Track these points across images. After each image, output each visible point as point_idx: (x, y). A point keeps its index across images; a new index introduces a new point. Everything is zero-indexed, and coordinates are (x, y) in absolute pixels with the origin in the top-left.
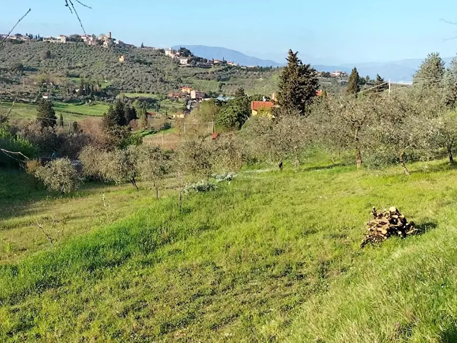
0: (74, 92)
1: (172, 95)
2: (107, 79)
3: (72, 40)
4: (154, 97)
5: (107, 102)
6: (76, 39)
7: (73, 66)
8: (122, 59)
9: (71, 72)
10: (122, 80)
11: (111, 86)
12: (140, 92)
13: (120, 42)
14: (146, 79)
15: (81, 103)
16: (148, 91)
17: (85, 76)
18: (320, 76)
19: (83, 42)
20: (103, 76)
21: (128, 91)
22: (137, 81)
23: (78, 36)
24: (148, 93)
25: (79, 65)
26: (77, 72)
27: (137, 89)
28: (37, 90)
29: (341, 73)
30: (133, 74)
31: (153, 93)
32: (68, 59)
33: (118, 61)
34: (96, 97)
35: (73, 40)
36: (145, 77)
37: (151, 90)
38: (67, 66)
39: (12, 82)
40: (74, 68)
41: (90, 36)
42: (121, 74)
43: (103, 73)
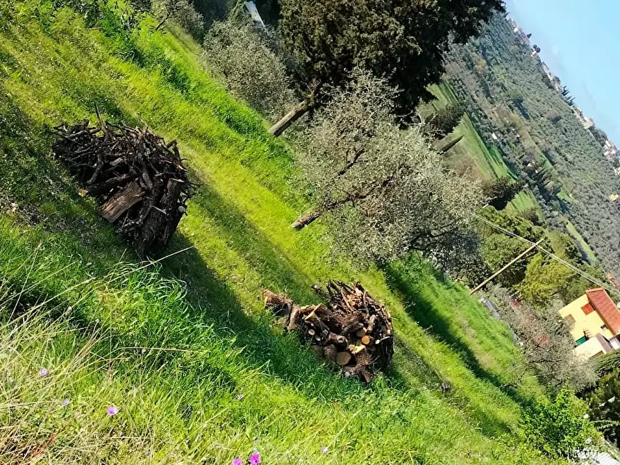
0: (525, 163)
1: (611, 278)
2: (574, 195)
3: (594, 134)
4: (590, 255)
5: (540, 204)
6: (600, 137)
7: (562, 151)
8: (613, 197)
9: (553, 153)
10: (586, 212)
11: (568, 203)
12: (586, 240)
14: (609, 238)
15: (516, 177)
16: (594, 247)
17: (560, 170)
19: (603, 146)
20: (574, 188)
21: (576, 225)
22: (599, 229)
23: (605, 137)
24: (592, 249)
25: (570, 157)
26: (558, 158)
27: (586, 234)
28: (497, 125)
30: (604, 219)
31: (596, 255)
32: (566, 142)
33: (608, 195)
34: (536, 188)
35: (596, 134)
36: (610, 234)
37: (597, 250)
38: (557, 145)
39: (488, 95)
40: (560, 154)
41: (615, 148)
42: (593, 206)
43: (578, 186)
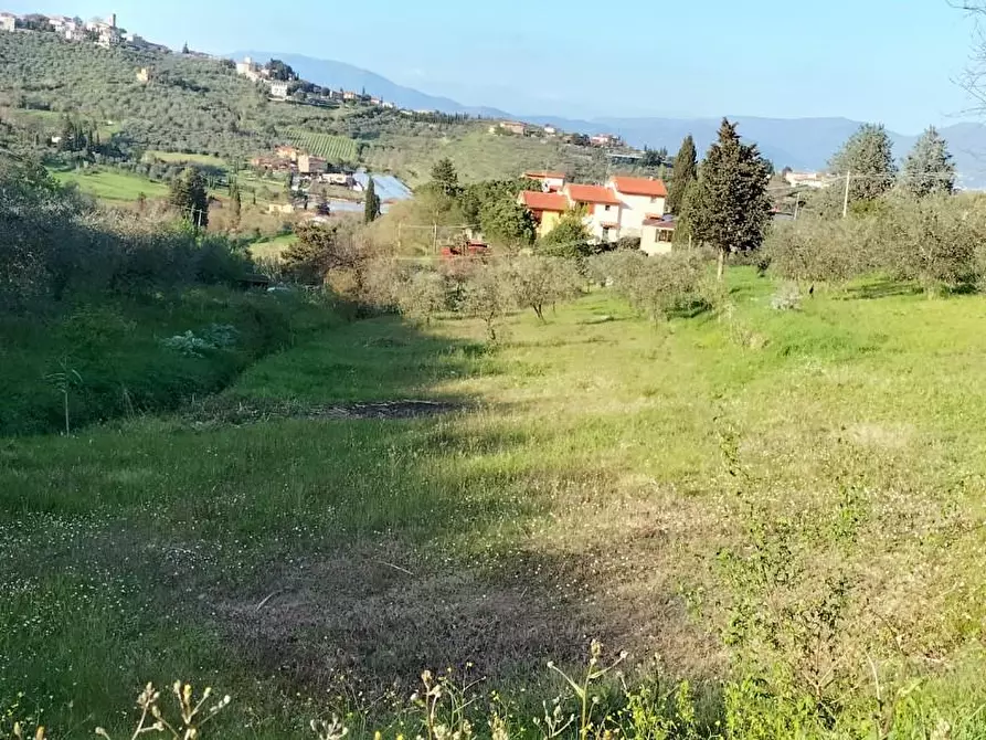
0: (49, 142)
1: (258, 162)
2: (112, 117)
3: (28, 27)
4: (219, 163)
5: (123, 168)
6: (38, 24)
7: (33, 82)
8: (142, 76)
9: (32, 95)
10: (148, 123)
11: (122, 133)
12: (189, 152)
13: (135, 38)
14: (200, 124)
15: (66, 167)
16: (204, 149)
17: (63, 106)
18: (569, 142)
19: (54, 30)
20: (103, 111)
21: (160, 146)
22: (181, 126)
23: (42, 19)
24: (205, 153)
25: (49, 82)
26: (44, 97)
27: (180, 144)
29: (610, 138)
30: (170, 111)
31: (216, 155)
32: (21, 68)
33: (135, 79)
34: (97, 156)
35: (28, 25)
36: (196, 120)
37: (210, 148)
38: (18, 83)
40: (36, 89)
41: (68, 19)
42: (143, 109)
43: (101, 102)
